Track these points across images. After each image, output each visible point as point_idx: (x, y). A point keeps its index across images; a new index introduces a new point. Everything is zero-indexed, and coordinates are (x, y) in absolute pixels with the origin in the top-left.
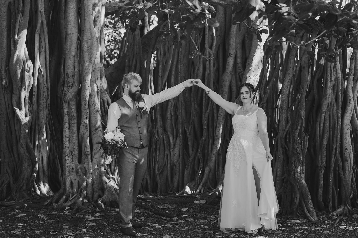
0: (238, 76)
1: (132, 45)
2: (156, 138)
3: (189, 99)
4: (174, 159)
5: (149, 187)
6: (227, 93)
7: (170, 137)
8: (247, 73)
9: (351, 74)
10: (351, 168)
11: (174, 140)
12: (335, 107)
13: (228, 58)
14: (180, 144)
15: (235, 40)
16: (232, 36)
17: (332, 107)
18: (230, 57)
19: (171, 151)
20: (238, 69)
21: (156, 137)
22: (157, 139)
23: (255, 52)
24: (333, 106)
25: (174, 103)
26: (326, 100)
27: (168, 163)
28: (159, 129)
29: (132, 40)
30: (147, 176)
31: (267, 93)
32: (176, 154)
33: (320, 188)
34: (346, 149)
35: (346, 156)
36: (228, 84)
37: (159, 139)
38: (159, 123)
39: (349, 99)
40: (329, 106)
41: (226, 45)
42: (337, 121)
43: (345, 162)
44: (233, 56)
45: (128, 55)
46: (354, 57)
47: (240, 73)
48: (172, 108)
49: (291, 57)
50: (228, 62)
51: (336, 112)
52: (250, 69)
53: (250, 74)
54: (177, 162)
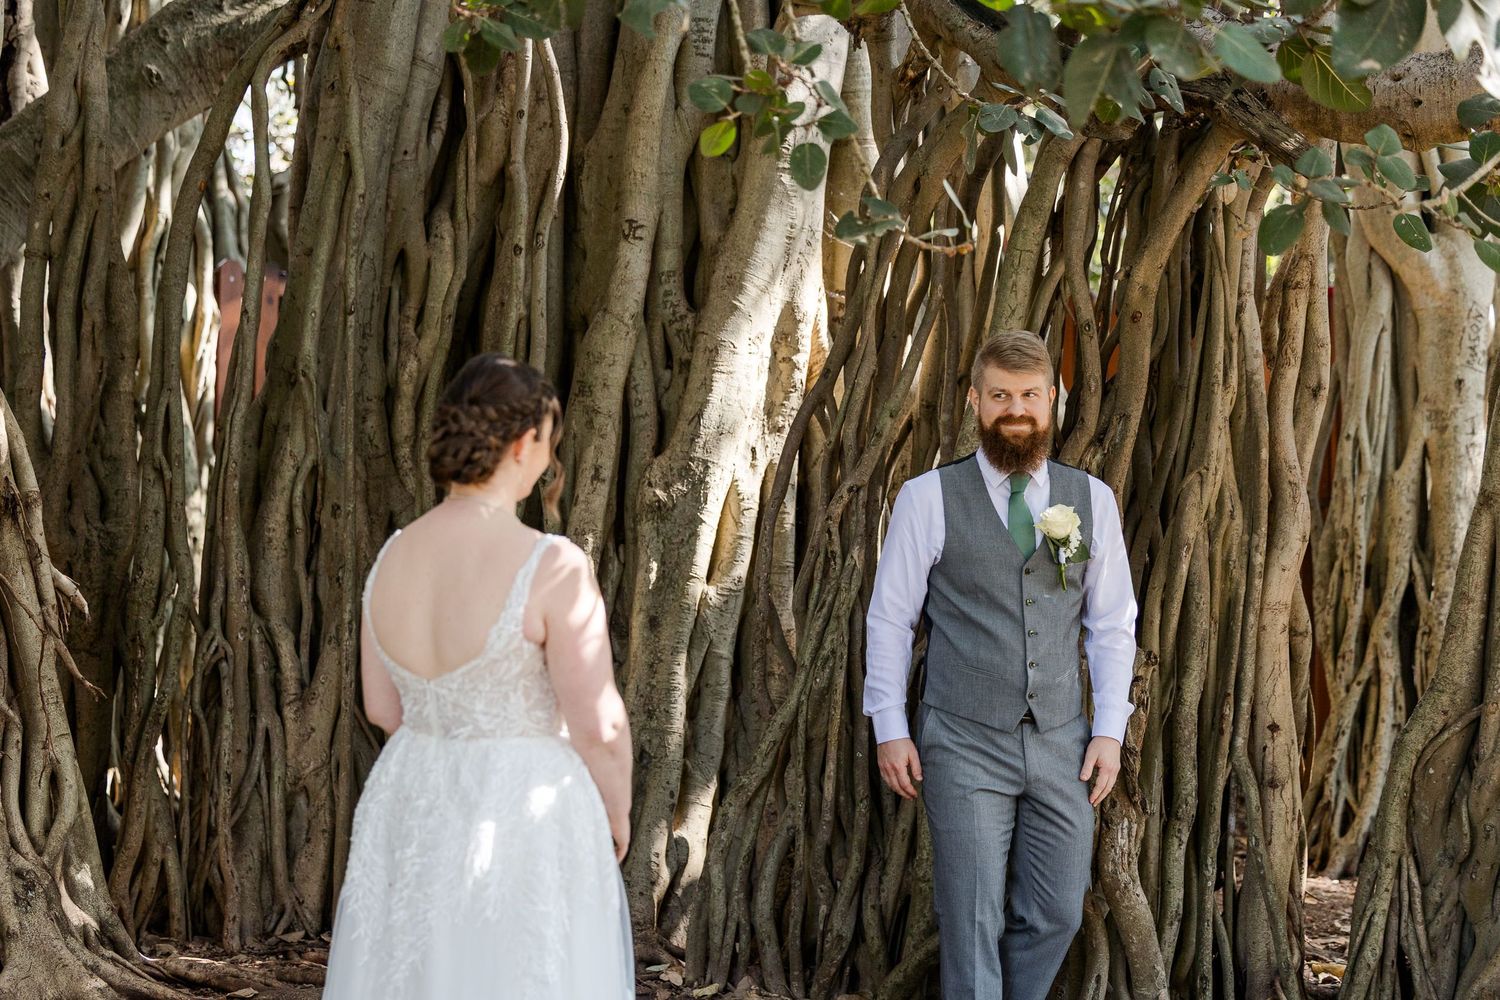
0: (658, 336)
1: (74, 141)
2: (213, 648)
3: (380, 446)
4: (301, 758)
5: (177, 906)
6: (617, 422)
7: (283, 643)
8: (721, 328)
9: (1293, 361)
10: (1293, 819)
11: (299, 656)
12: (1239, 521)
13: (623, 244)
14: (339, 682)
15: (657, 154)
16: (642, 132)
17: (1226, 521)
18: (635, 238)
19: (289, 713)
20: (665, 303)
21: (213, 640)
22: (221, 653)
23: (764, 221)
24: (1232, 517)
25: (308, 464)
26: (1202, 483)
27: (269, 776)
28: (232, 599)
29: (72, 114)
30: (164, 849)
31: (879, 435)
32: (313, 730)
33: (1171, 924)
34: (1274, 728)
35: (1273, 765)
36: (618, 375)
37: (230, 650)
38: (234, 567)
39: (1290, 482)
40: (1212, 516)
41: (583, 177)
42: (1242, 591)
43: (1270, 790)
44: (647, 234)
45: (48, 195)
46: (1306, 278)
47: (671, 322)
48: (299, 488)
49: (1016, 261)
50: (622, 262)
51: (1241, 544)
52: (736, 308)
53: (736, 331)
54: (317, 772)
